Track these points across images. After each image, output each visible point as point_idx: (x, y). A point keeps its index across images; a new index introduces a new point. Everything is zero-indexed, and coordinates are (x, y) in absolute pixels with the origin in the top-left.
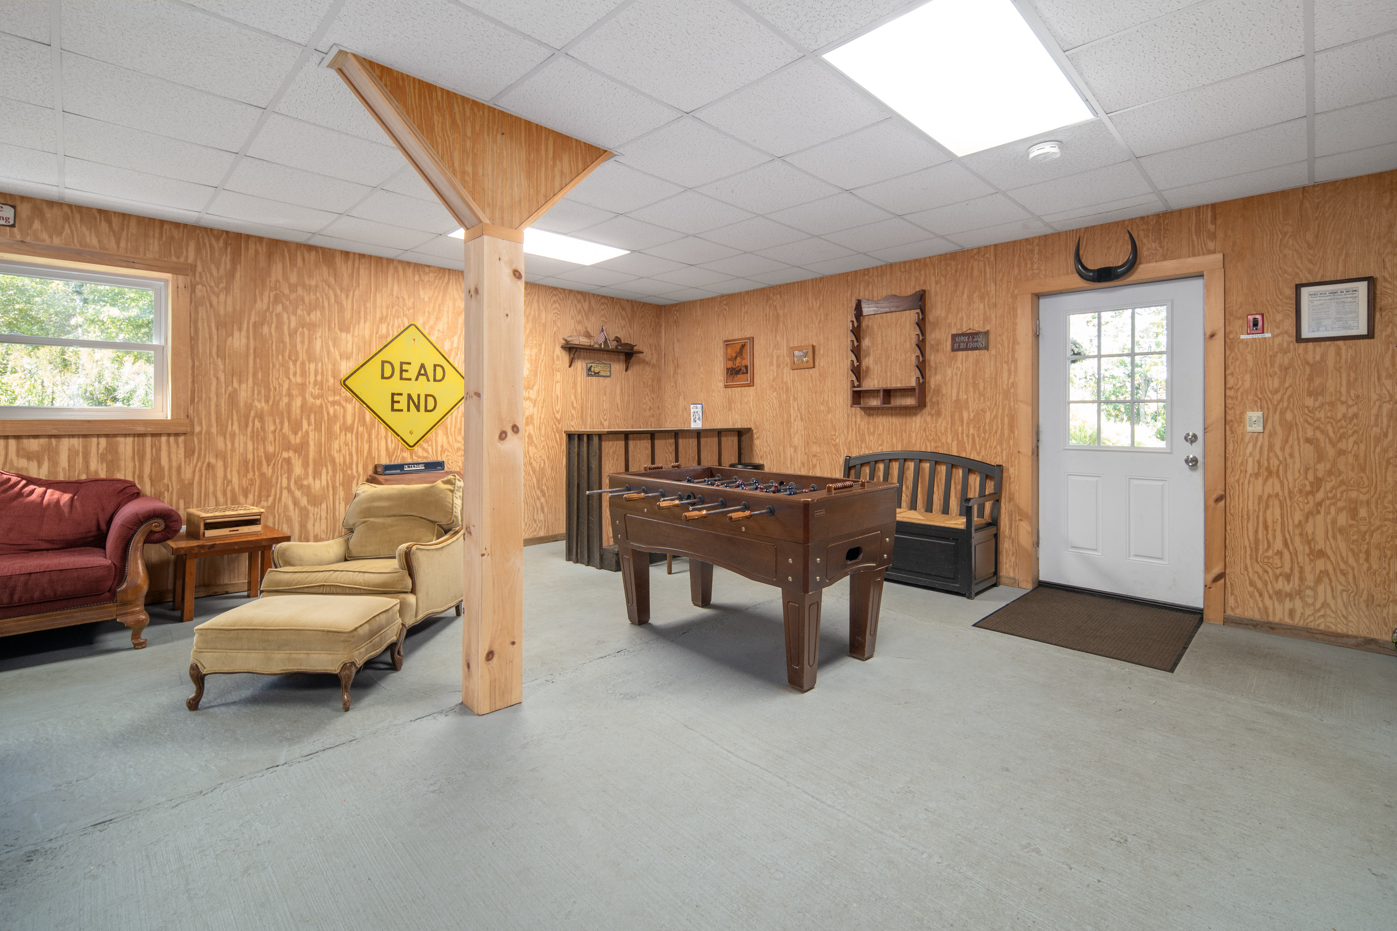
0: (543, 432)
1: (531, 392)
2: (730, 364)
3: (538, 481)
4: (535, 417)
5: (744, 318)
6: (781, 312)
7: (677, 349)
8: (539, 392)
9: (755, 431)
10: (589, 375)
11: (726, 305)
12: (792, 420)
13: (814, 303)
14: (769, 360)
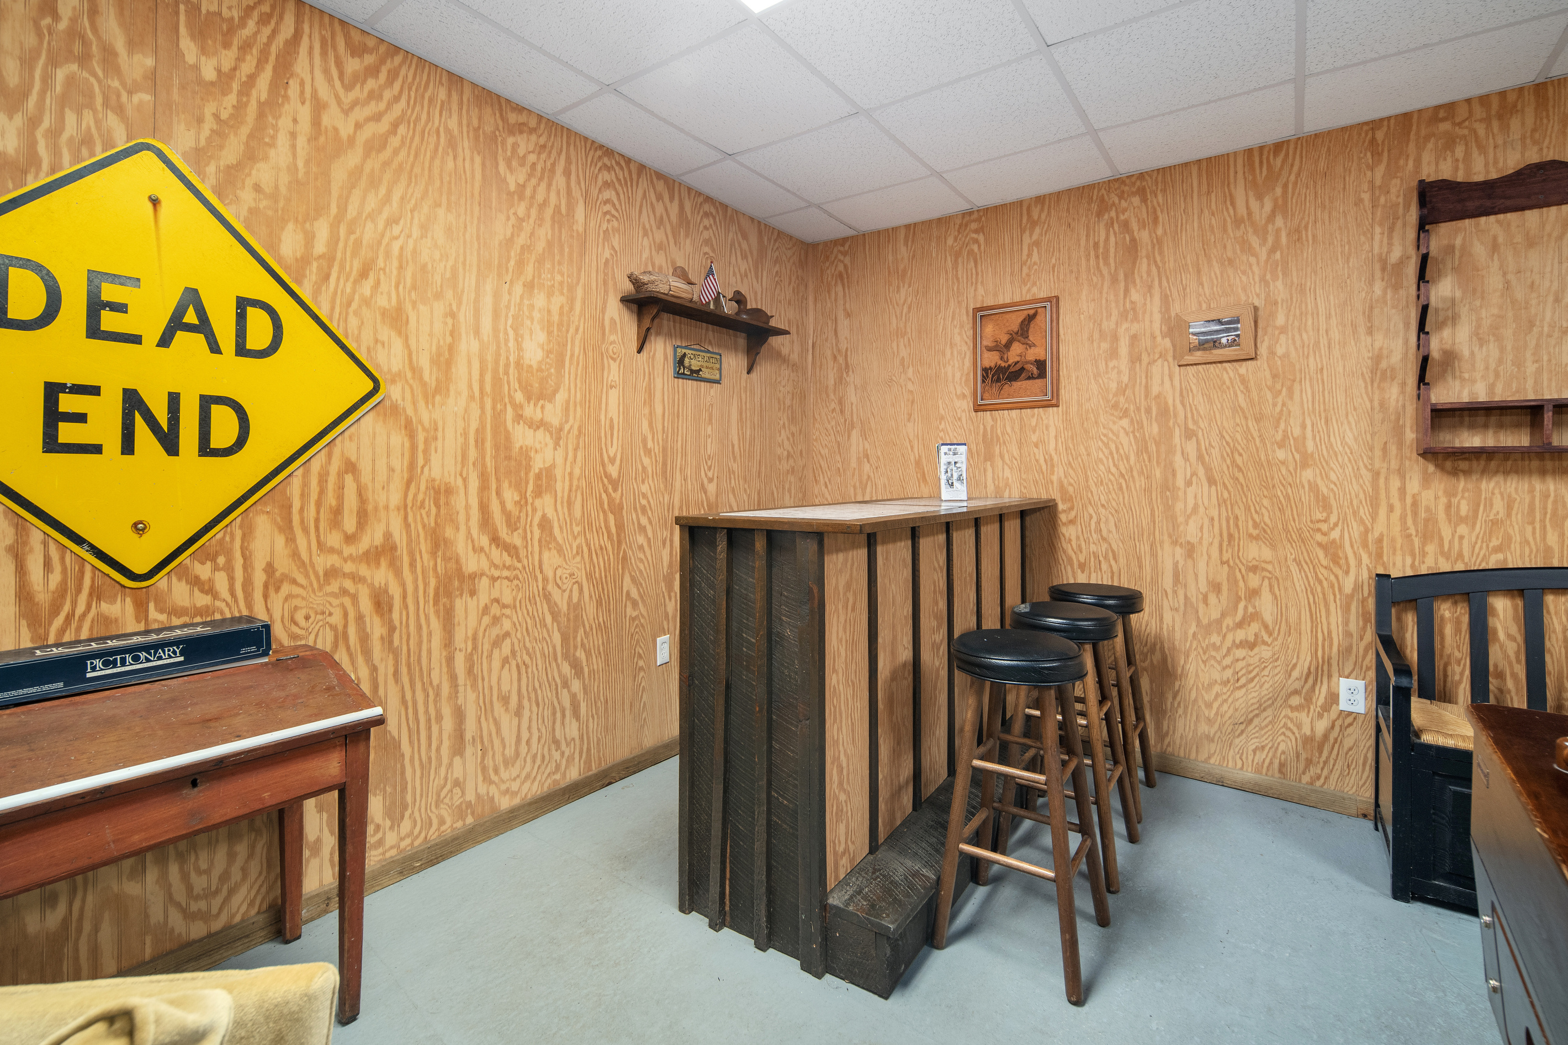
0: (578, 513)
1: (549, 406)
2: (991, 359)
3: (565, 639)
4: (558, 472)
5: (1030, 255)
6: (1144, 236)
7: (844, 332)
8: (567, 409)
9: (1061, 507)
10: (679, 375)
11: (976, 231)
12: (1180, 482)
13: (1254, 204)
14: (1105, 346)
